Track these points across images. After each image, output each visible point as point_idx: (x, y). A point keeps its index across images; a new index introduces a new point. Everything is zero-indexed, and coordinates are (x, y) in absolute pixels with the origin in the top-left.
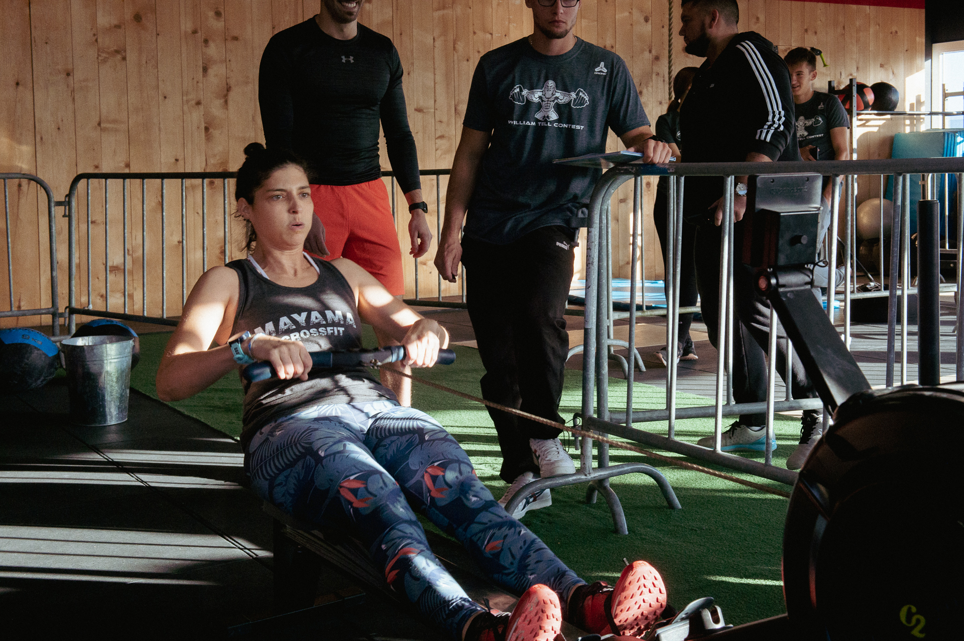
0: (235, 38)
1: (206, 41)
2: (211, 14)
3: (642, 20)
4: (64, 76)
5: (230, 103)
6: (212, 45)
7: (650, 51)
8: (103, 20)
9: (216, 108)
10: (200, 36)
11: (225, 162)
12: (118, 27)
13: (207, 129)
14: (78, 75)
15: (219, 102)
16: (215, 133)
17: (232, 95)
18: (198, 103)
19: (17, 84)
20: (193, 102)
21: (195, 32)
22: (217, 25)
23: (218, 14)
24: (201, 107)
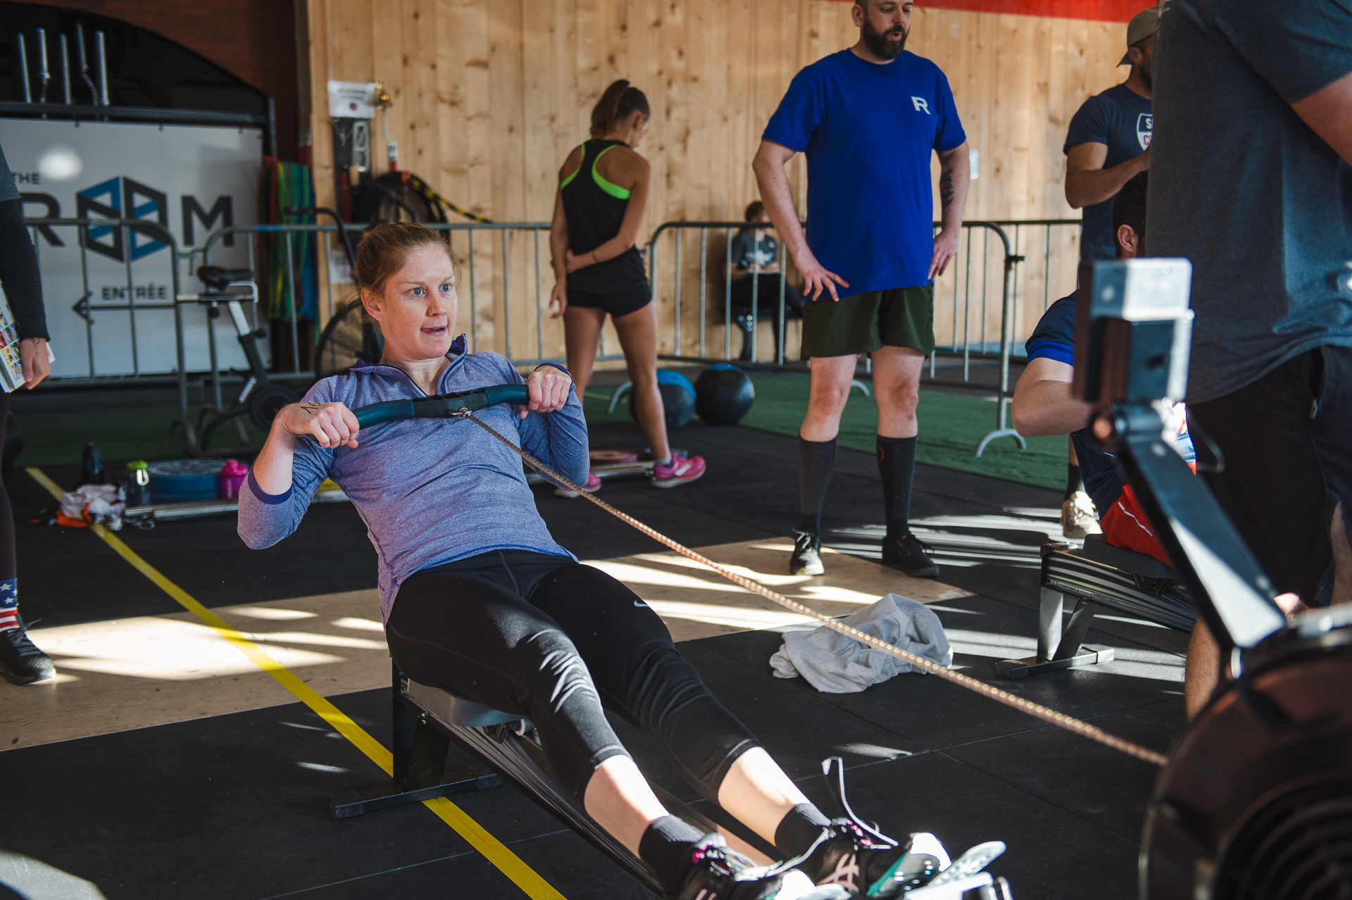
0: (695, 79)
1: (669, 83)
2: (674, 53)
3: (1077, 53)
4: (548, 121)
5: (690, 149)
6: (674, 86)
7: (1083, 88)
8: (583, 63)
9: (675, 152)
10: (665, 77)
11: (682, 211)
12: (595, 69)
13: (668, 176)
14: (561, 120)
15: (678, 147)
16: (675, 179)
17: (692, 140)
18: (661, 148)
19: (511, 130)
20: (656, 148)
21: (660, 73)
22: (677, 64)
23: (681, 54)
24: (664, 153)
